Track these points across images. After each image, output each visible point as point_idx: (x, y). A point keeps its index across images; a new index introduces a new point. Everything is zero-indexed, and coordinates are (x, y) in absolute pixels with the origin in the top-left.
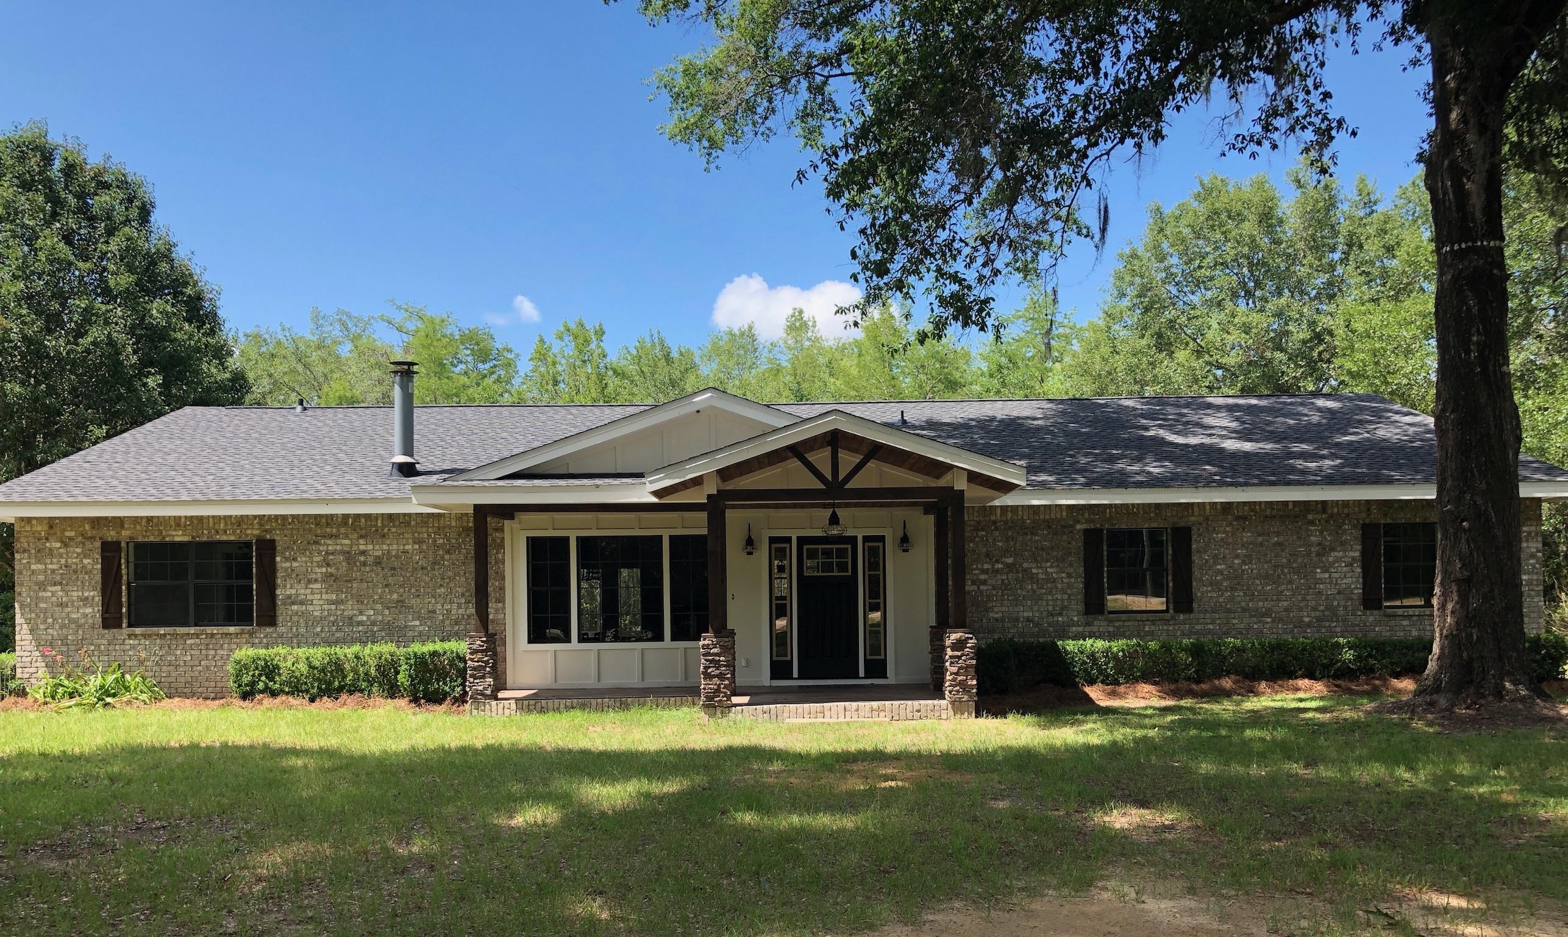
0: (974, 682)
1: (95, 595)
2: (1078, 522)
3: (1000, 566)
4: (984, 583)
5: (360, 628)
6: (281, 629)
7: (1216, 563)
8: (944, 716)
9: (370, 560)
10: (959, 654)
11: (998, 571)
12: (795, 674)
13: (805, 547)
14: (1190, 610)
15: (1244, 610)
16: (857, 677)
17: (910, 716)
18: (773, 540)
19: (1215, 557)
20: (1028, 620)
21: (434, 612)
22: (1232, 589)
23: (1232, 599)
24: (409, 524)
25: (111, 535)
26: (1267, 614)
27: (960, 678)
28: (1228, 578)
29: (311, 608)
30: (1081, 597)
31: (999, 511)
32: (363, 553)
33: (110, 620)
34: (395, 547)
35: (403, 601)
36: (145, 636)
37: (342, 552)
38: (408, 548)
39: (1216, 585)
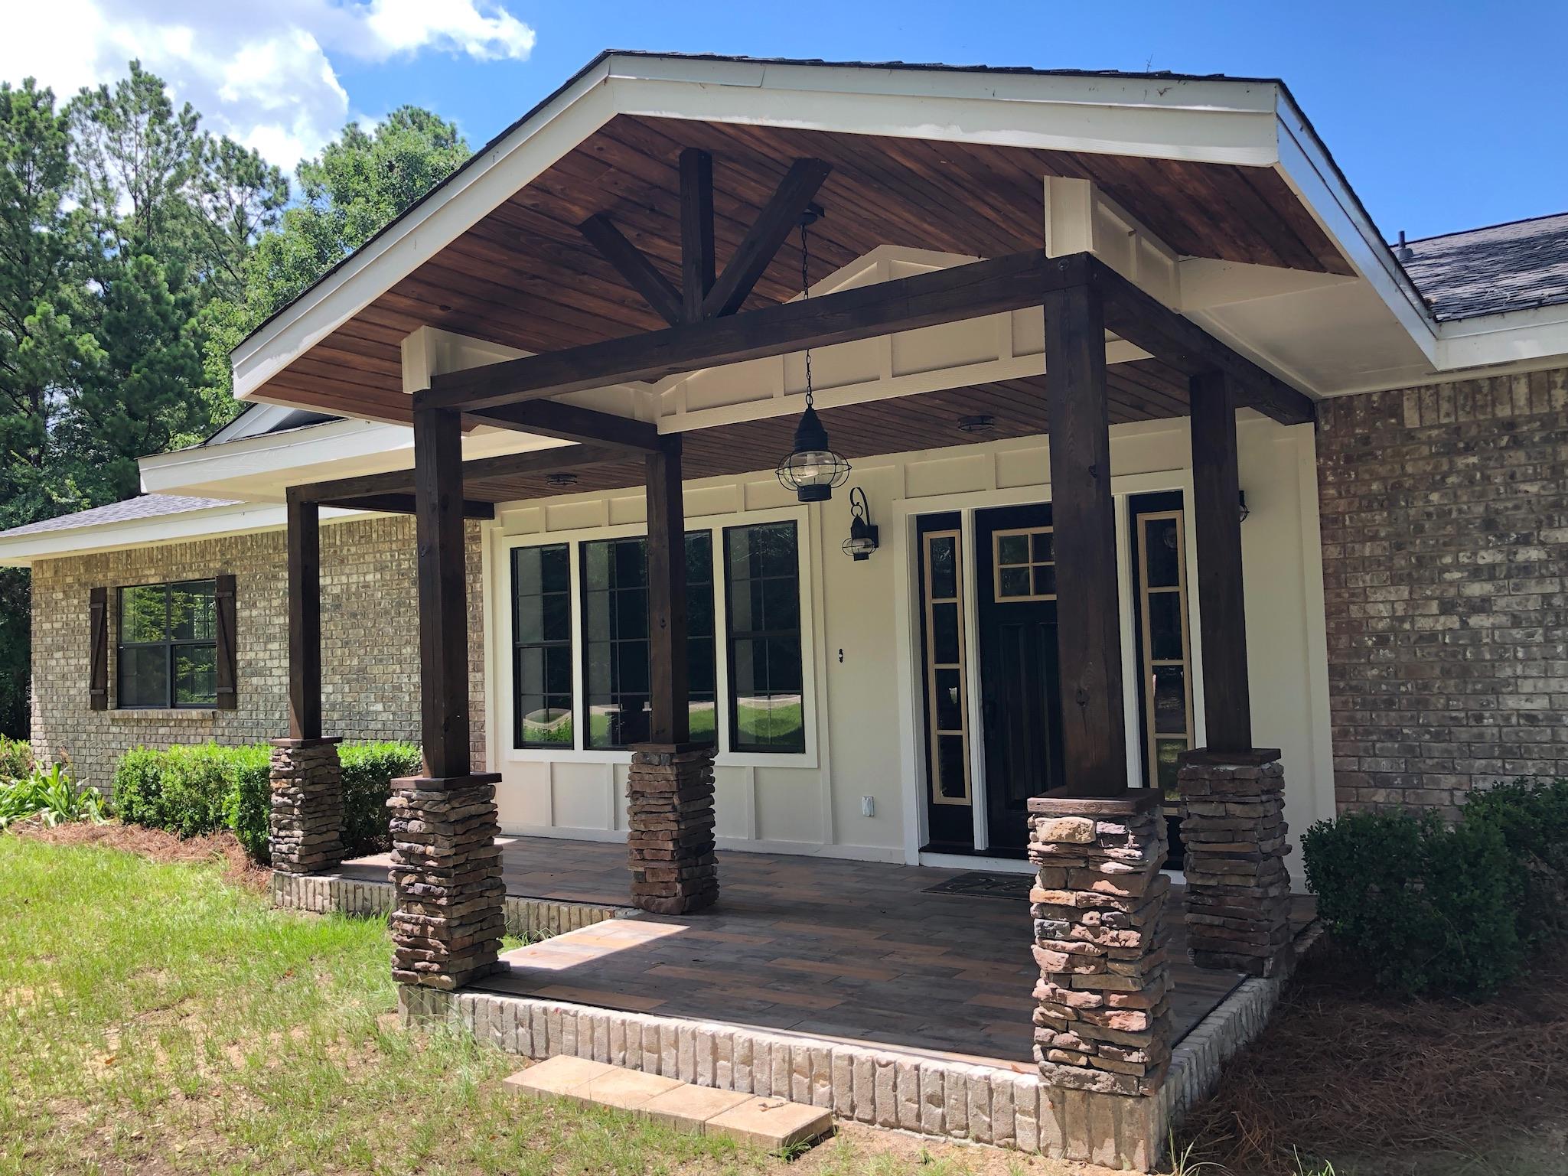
0: (1137, 1022)
1: (87, 664)
3: (1534, 554)
4: (1483, 605)
6: (242, 715)
8: (1026, 1138)
10: (1068, 898)
11: (1526, 569)
12: (980, 841)
13: (996, 535)
17: (908, 1111)
18: (925, 523)
25: (100, 579)
27: (1075, 999)
31: (1521, 390)
34: (354, 578)
35: (364, 670)
38: (370, 578)
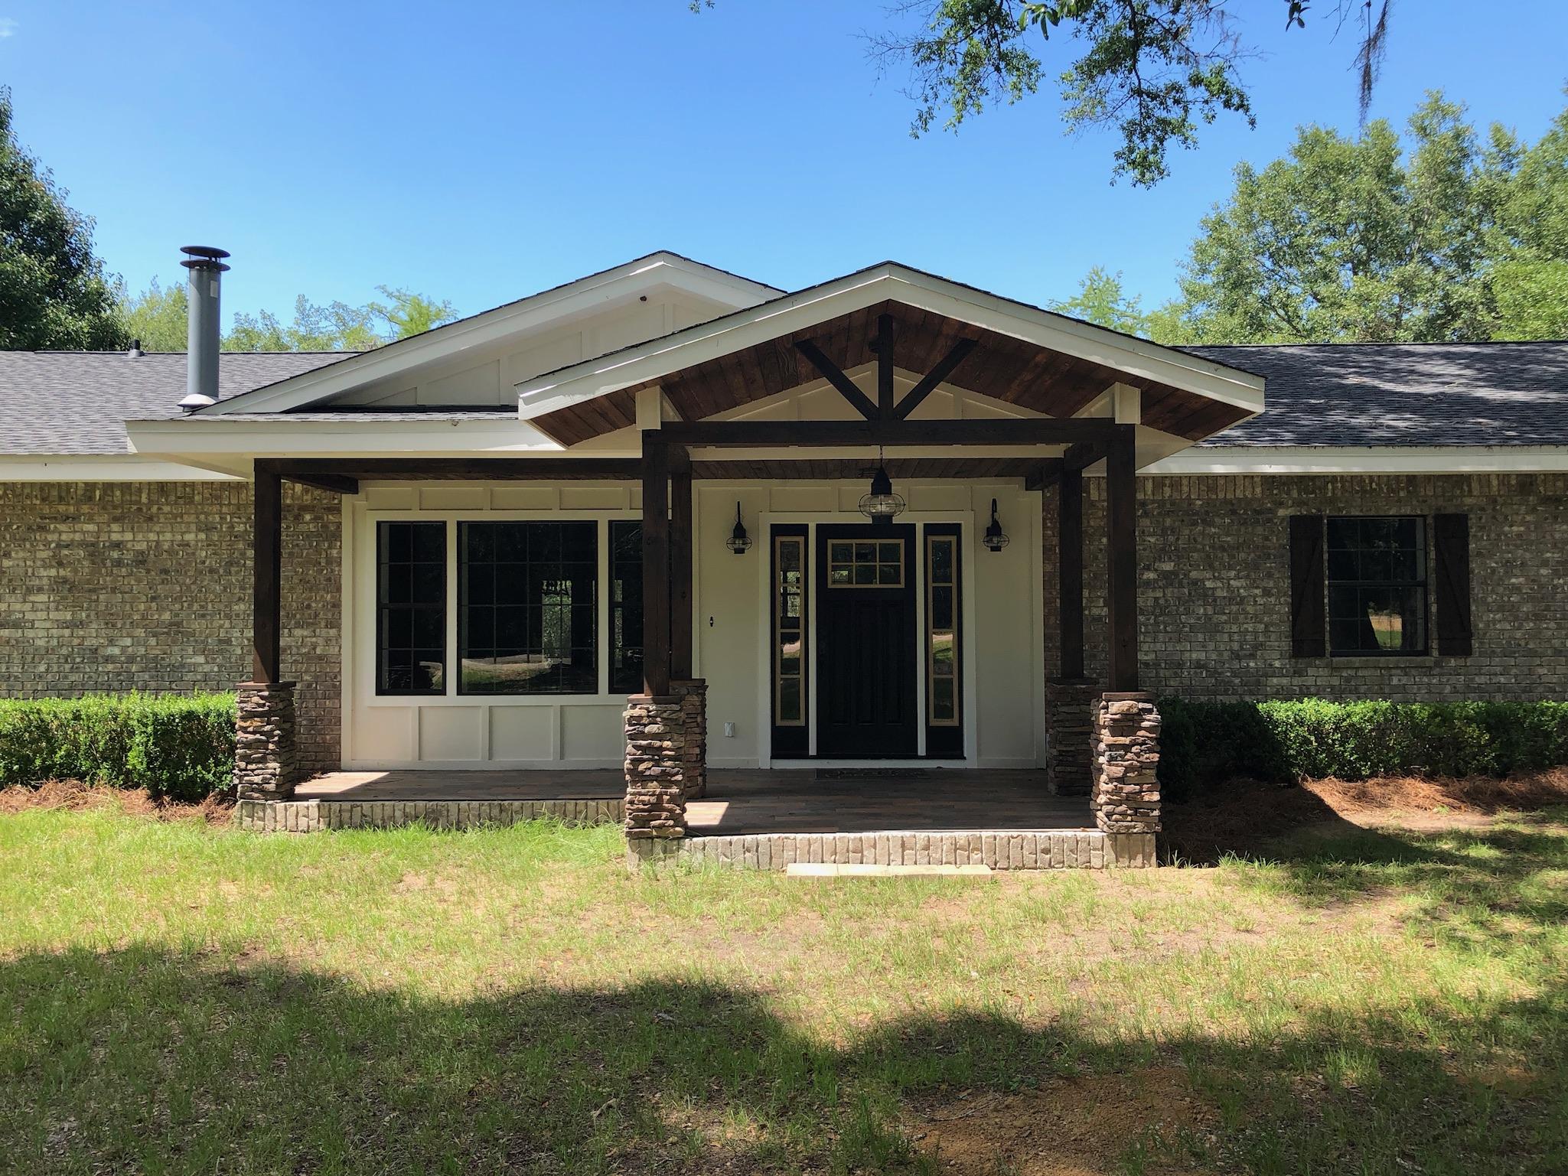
0: (1156, 797)
2: (1281, 504)
3: (1152, 575)
5: (110, 667)
7: (1509, 574)
8: (1096, 862)
9: (128, 556)
10: (1127, 740)
12: (813, 750)
13: (830, 542)
14: (1467, 652)
16: (915, 756)
17: (1029, 859)
18: (777, 530)
19: (1508, 564)
20: (1199, 665)
21: (228, 642)
22: (1538, 617)
23: (1536, 633)
24: (191, 501)
27: (1128, 788)
28: (1531, 599)
29: (30, 634)
30: (1285, 628)
31: (1149, 485)
32: (118, 545)
34: (168, 536)
35: (178, 624)
37: (83, 544)
38: (190, 537)
39: (1510, 611)
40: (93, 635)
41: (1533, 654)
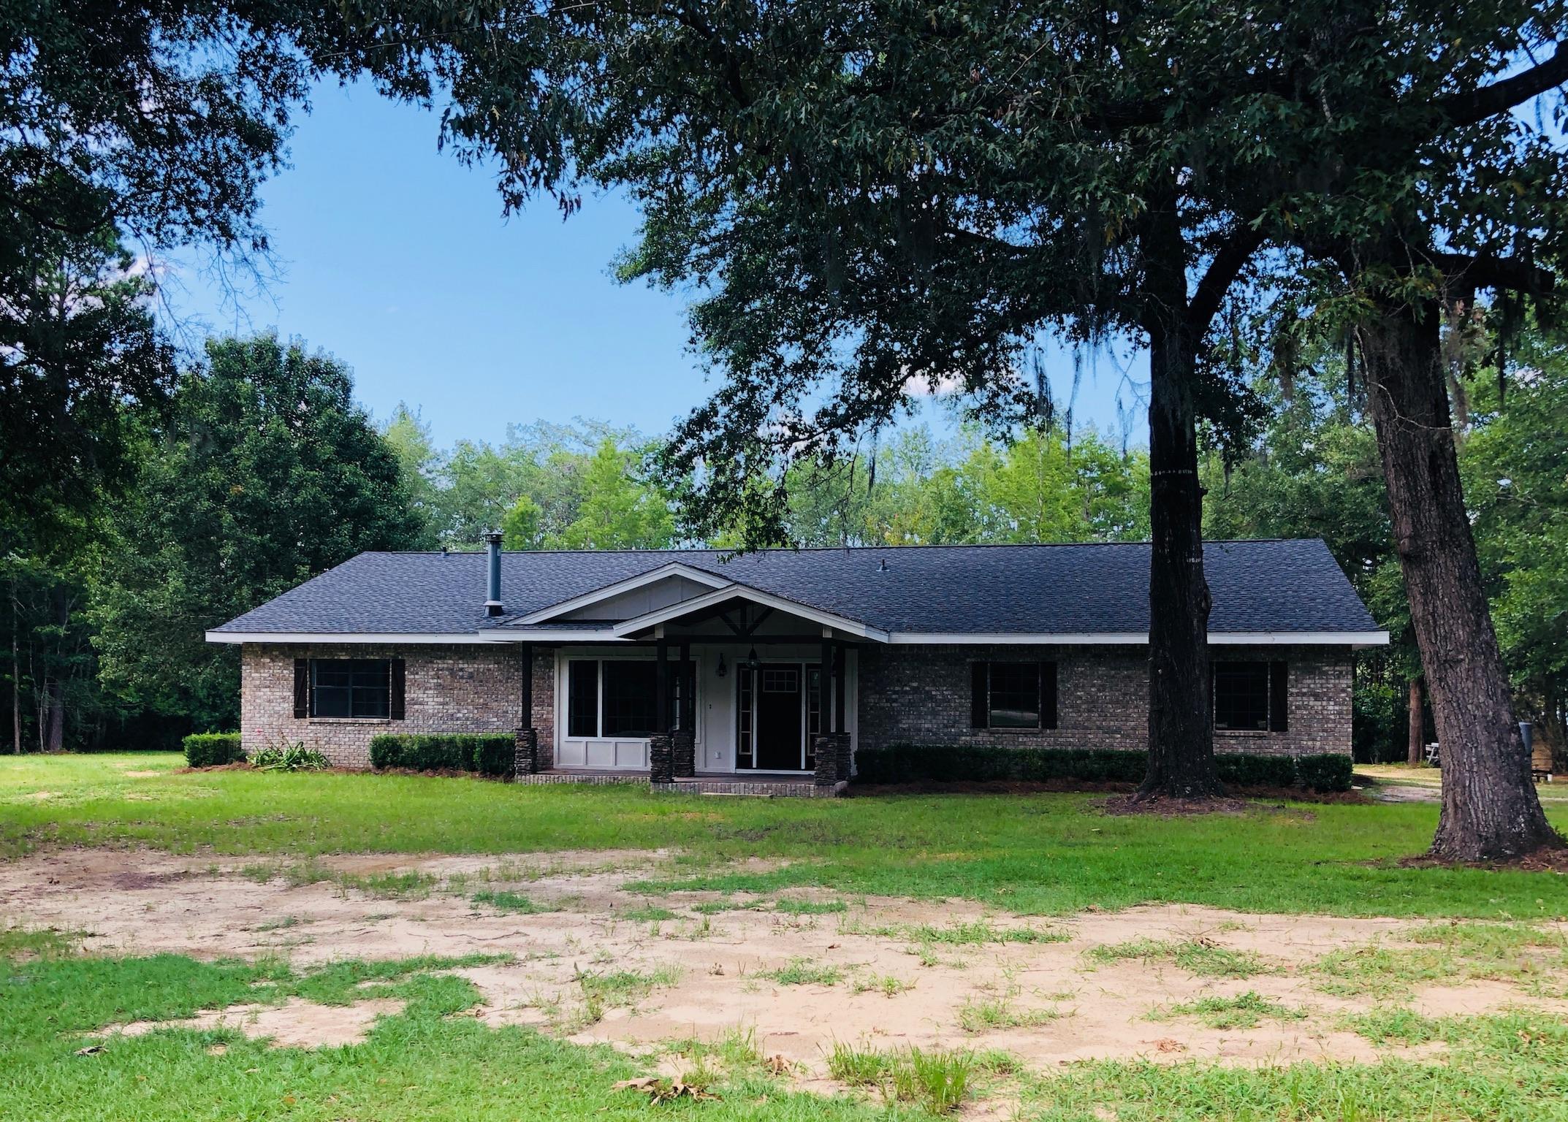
1: (290, 695)
2: (968, 656)
3: (908, 688)
5: (458, 723)
6: (407, 722)
7: (1076, 690)
8: (812, 795)
9: (466, 675)
12: (755, 765)
14: (1055, 727)
15: (1099, 728)
16: (799, 769)
17: (788, 794)
18: (740, 666)
19: (1076, 686)
20: (928, 730)
21: (507, 713)
22: (1089, 711)
23: (1089, 719)
24: (491, 650)
25: (301, 655)
26: (1118, 731)
27: (822, 769)
28: (1086, 702)
29: (426, 707)
30: (969, 714)
32: (462, 670)
33: (299, 714)
34: (482, 666)
36: (320, 723)
37: (448, 669)
39: (1076, 708)
40: (451, 708)
41: (1087, 728)
